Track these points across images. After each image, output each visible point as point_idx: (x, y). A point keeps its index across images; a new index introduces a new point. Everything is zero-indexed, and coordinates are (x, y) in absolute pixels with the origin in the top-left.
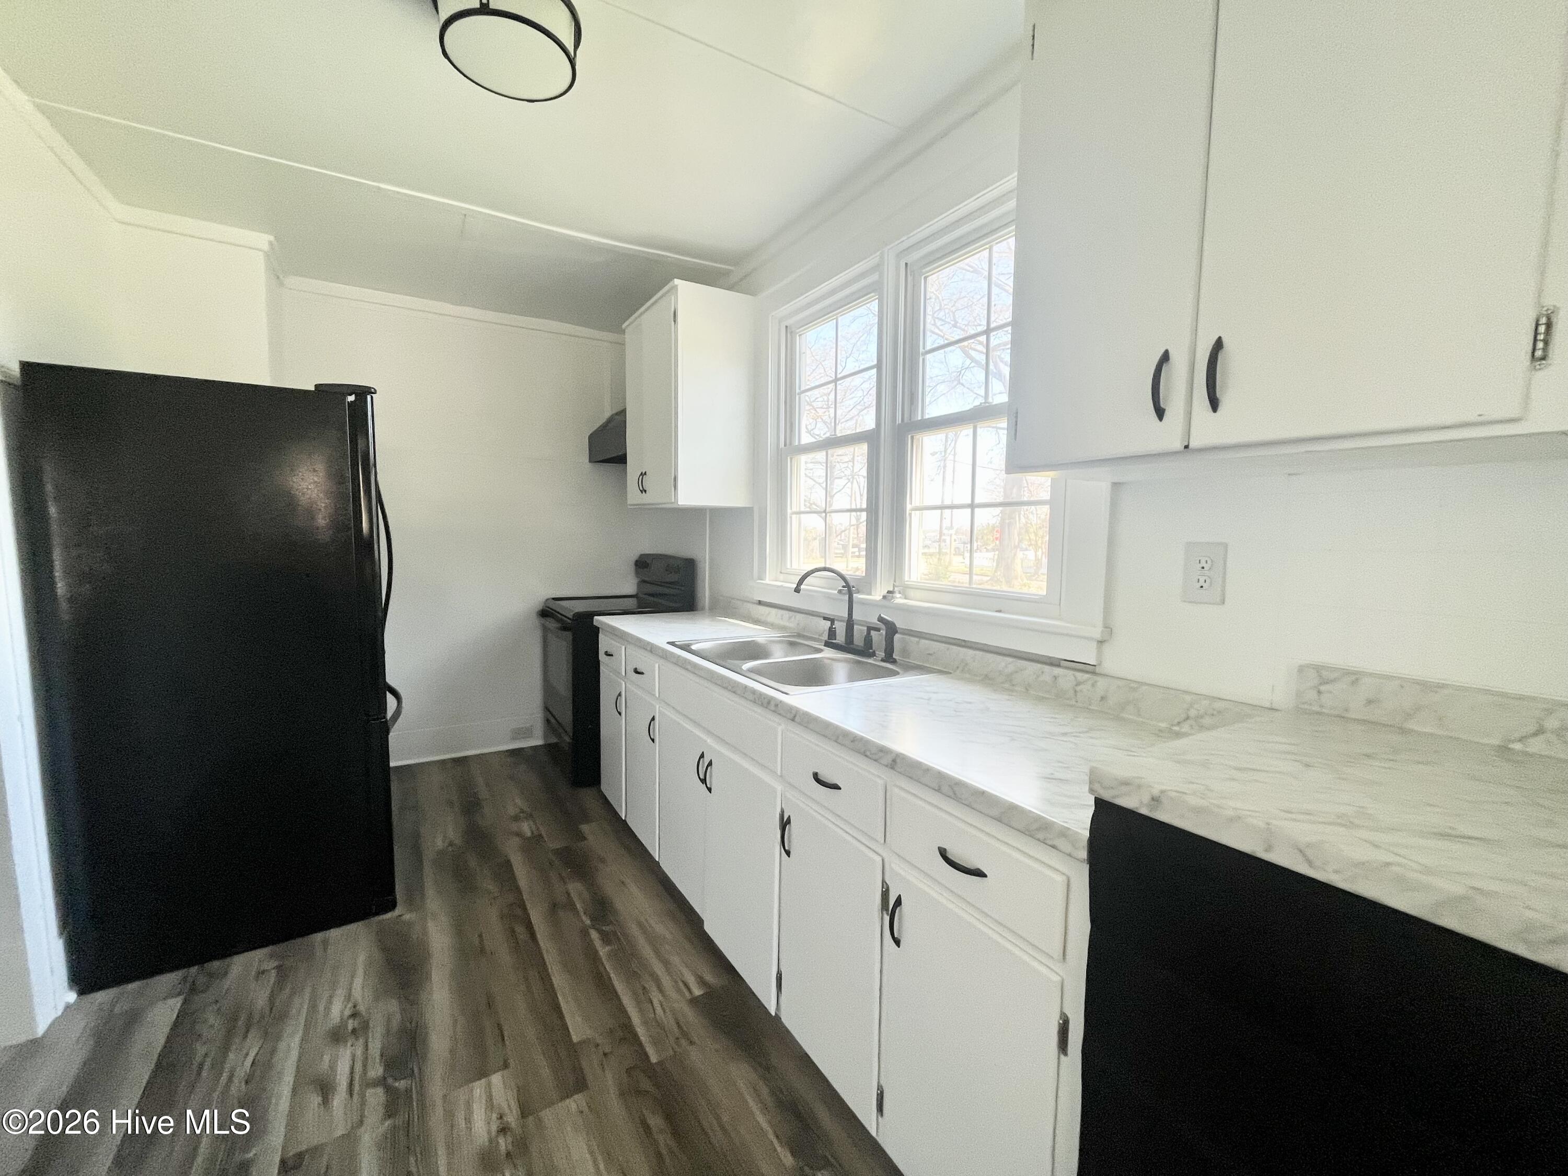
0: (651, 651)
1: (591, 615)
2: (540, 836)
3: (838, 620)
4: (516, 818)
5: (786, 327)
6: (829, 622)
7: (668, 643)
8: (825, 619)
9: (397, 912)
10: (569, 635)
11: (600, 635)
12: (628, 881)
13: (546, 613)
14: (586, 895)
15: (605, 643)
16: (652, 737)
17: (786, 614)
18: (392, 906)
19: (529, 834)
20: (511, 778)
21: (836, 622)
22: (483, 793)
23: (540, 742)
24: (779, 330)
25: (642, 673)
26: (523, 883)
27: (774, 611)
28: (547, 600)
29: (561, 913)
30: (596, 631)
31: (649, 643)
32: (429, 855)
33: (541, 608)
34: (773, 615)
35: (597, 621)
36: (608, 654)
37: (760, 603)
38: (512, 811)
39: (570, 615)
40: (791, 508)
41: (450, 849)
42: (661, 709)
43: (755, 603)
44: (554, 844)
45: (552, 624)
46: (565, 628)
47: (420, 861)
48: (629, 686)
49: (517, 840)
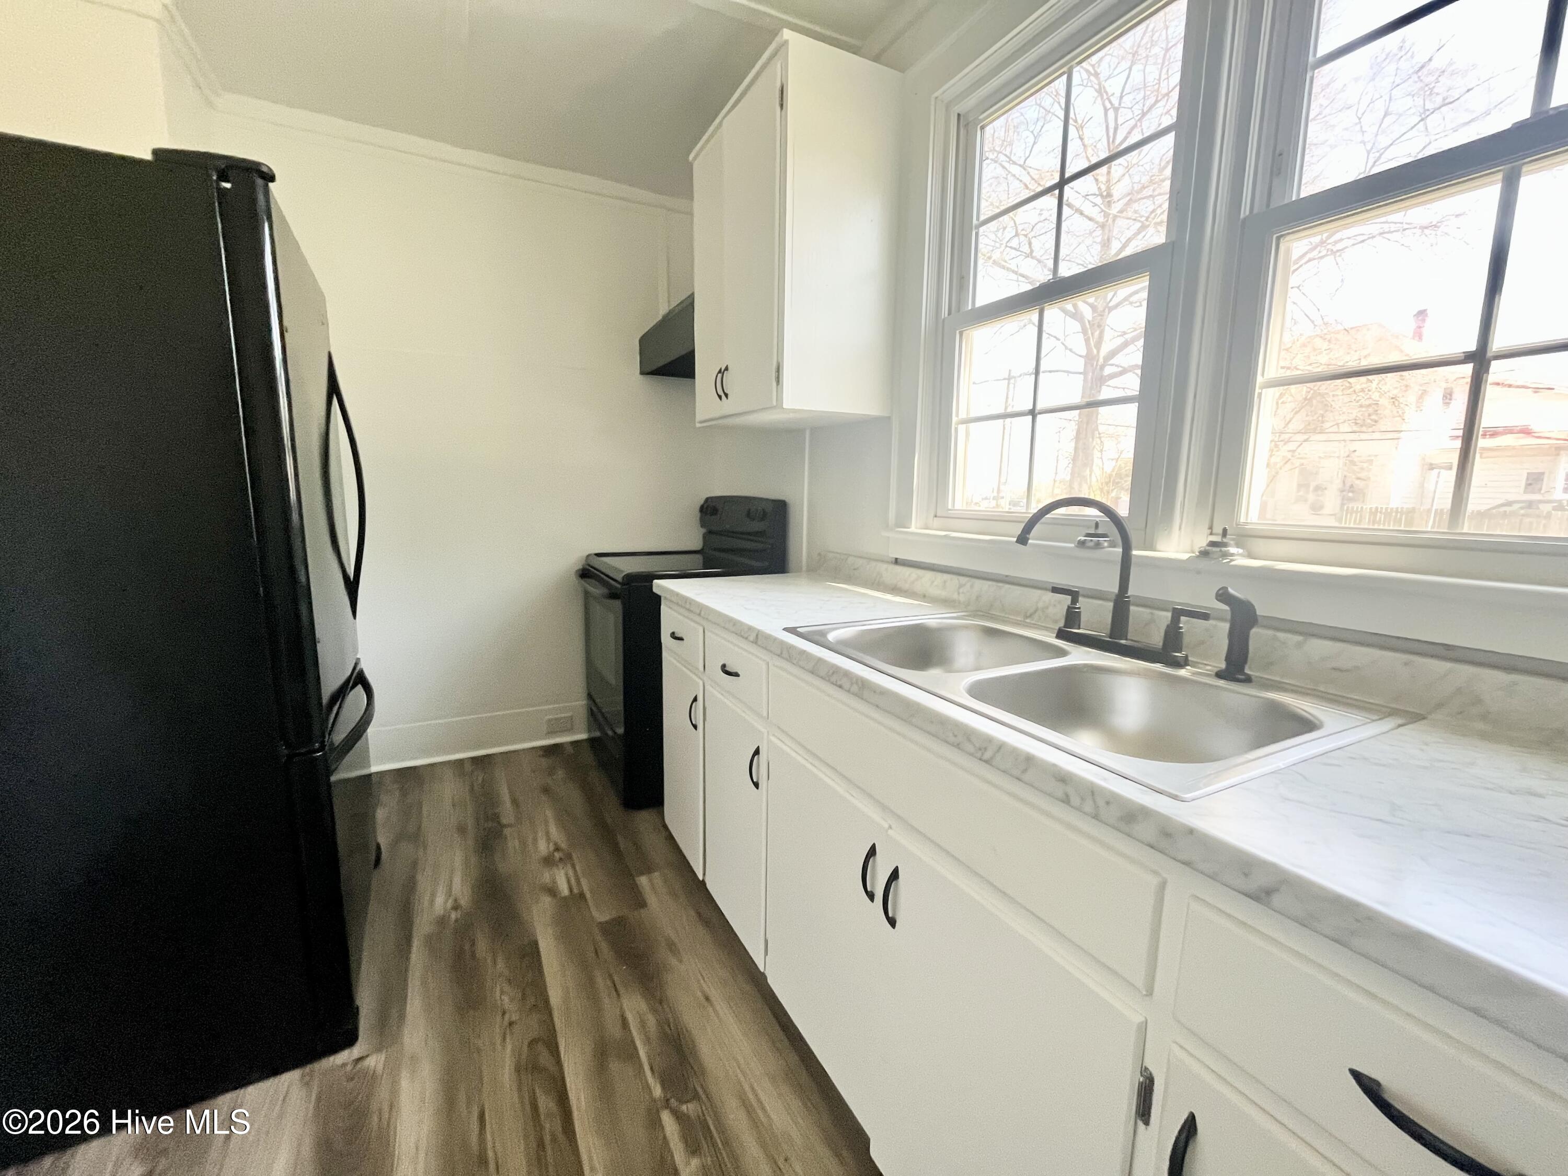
0: (755, 642)
1: (650, 577)
2: (582, 895)
3: (1084, 596)
4: (548, 861)
5: (959, 115)
6: (1068, 599)
7: (785, 629)
8: (1055, 590)
9: (356, 1051)
10: (617, 604)
11: (662, 607)
12: (714, 993)
13: (587, 573)
14: (651, 1021)
15: (669, 620)
16: (755, 780)
17: (954, 581)
18: (350, 1039)
19: (565, 892)
20: (546, 790)
21: (1080, 599)
22: (507, 813)
23: (583, 736)
24: (947, 122)
25: (736, 675)
26: (555, 996)
27: (928, 575)
28: (588, 556)
29: (615, 1066)
30: (656, 600)
31: (750, 628)
32: (423, 926)
33: (581, 567)
34: (927, 581)
35: (659, 586)
36: (673, 636)
37: (897, 561)
38: (543, 847)
39: (619, 577)
40: (957, 415)
41: (453, 916)
42: (773, 738)
43: (888, 562)
44: (602, 915)
45: (597, 590)
46: (613, 596)
47: (408, 939)
48: (711, 689)
49: (547, 900)
